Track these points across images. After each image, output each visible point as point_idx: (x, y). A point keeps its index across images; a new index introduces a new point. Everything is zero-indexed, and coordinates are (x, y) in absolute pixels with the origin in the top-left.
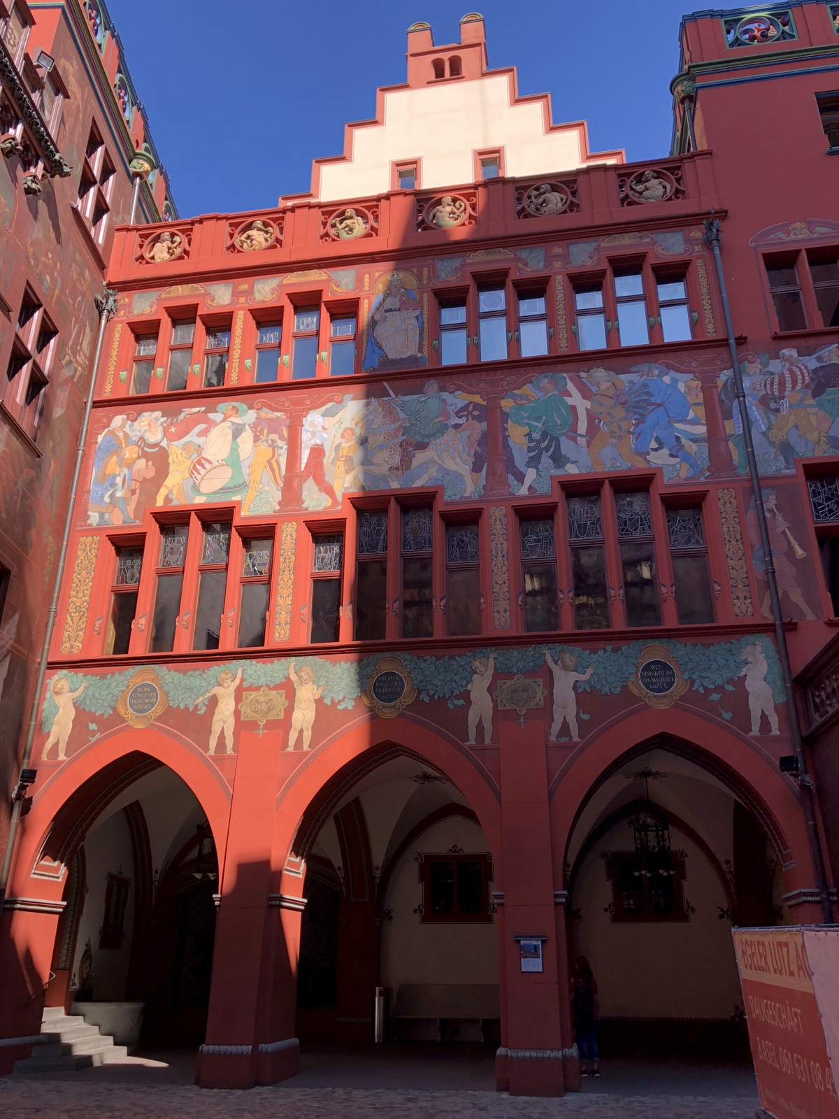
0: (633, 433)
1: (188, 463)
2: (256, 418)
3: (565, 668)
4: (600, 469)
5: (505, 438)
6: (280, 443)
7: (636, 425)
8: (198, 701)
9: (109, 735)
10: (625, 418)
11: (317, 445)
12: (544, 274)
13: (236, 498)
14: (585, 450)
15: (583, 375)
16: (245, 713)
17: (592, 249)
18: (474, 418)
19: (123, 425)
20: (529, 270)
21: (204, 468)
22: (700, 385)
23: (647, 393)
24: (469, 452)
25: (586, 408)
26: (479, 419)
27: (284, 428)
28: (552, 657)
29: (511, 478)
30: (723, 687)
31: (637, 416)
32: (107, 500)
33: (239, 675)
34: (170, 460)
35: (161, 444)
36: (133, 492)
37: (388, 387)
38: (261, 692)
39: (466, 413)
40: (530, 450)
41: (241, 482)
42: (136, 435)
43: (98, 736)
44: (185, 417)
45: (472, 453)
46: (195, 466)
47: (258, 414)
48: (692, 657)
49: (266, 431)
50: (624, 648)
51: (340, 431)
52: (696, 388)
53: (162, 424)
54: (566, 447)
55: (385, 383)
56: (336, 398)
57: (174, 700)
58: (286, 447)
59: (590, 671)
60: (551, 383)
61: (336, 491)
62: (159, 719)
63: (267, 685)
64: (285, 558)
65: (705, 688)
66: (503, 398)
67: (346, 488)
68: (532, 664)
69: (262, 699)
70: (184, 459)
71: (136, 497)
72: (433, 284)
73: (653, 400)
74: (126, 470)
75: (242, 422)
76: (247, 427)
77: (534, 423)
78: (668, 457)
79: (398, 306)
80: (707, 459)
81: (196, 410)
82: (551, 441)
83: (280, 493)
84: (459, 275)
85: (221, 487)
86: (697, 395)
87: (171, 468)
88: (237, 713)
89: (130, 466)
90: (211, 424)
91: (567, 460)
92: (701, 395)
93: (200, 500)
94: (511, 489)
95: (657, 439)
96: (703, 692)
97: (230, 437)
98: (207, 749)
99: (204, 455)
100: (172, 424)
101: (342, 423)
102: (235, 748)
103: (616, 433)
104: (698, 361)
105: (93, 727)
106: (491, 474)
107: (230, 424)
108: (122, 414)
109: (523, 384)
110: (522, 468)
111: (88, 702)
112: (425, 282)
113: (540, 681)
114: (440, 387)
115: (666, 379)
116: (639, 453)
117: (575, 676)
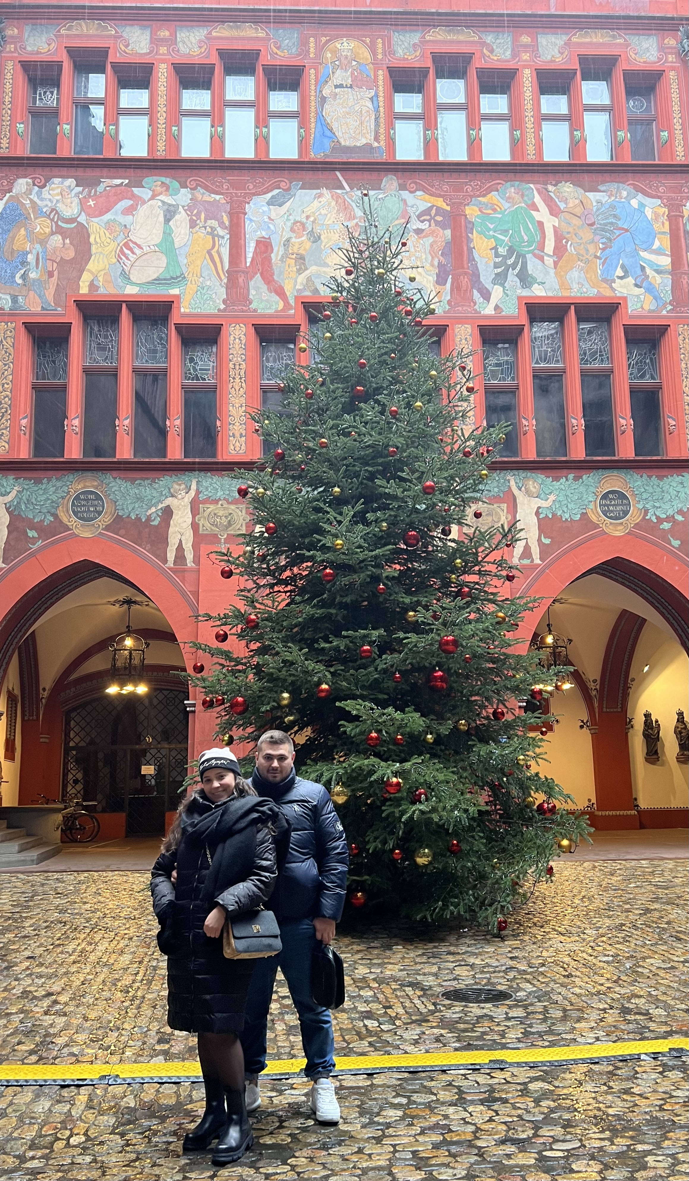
0: (600, 258)
1: (113, 245)
2: (191, 199)
3: (528, 493)
4: (566, 294)
5: (470, 250)
6: (221, 232)
7: (603, 249)
8: (150, 512)
9: (52, 543)
10: (592, 241)
11: (263, 237)
12: (511, 65)
13: (175, 291)
14: (552, 271)
15: (550, 188)
16: (203, 526)
17: (563, 43)
18: (437, 223)
19: (29, 192)
20: (495, 58)
21: (133, 253)
22: (667, 213)
23: (615, 216)
24: (432, 261)
25: (554, 226)
26: (443, 226)
27: (223, 214)
28: (516, 483)
29: (476, 294)
30: (673, 517)
31: (604, 240)
32: (20, 281)
33: (194, 486)
34: (92, 240)
35: (78, 219)
36: (51, 274)
37: (341, 178)
38: (219, 506)
39: (428, 217)
40: (496, 266)
41: (179, 274)
42: (47, 206)
43: (39, 543)
44: (105, 189)
45: (436, 263)
46: (121, 251)
47: (193, 194)
48: (647, 488)
49: (203, 216)
50: (584, 477)
51: (289, 224)
52: (664, 213)
53: (77, 195)
54: (533, 266)
55: (338, 174)
56: (282, 184)
57: (123, 509)
58: (228, 237)
59: (552, 498)
60: (518, 193)
61: (288, 294)
62: (107, 528)
63: (225, 499)
64: (234, 365)
65: (658, 518)
66: (468, 204)
67: (298, 290)
68: (496, 490)
69: (221, 513)
70: (108, 240)
71: (54, 280)
72: (389, 60)
73: (620, 224)
74: (38, 246)
75: (174, 203)
76: (181, 209)
77: (499, 236)
78: (632, 287)
79: (349, 82)
80: (670, 292)
81: (118, 181)
82: (517, 258)
83: (224, 290)
84: (418, 54)
85: (155, 276)
86: (663, 223)
87: (94, 249)
88: (195, 526)
89: (43, 242)
90: (138, 201)
91: (535, 281)
92: (667, 224)
93: (131, 291)
94: (476, 307)
95: (623, 267)
96: (655, 521)
97: (161, 219)
98: (165, 561)
99: (131, 237)
100: (89, 196)
101: (290, 214)
102: (197, 560)
103: (583, 256)
104: (666, 187)
105: (32, 534)
106: (456, 288)
107: (160, 204)
108: (26, 177)
109: (489, 191)
110: (489, 286)
111: (23, 507)
112: (380, 57)
113: (504, 506)
114: (400, 185)
115: (634, 203)
116: (605, 280)
117: (537, 503)
